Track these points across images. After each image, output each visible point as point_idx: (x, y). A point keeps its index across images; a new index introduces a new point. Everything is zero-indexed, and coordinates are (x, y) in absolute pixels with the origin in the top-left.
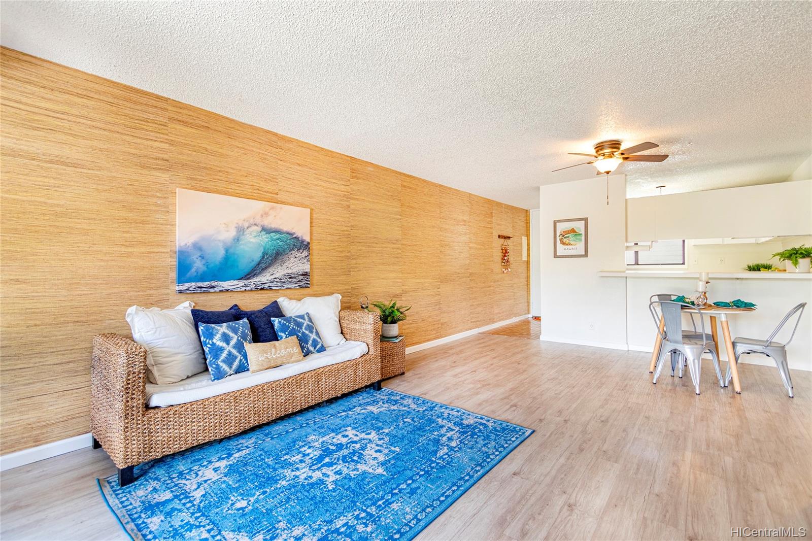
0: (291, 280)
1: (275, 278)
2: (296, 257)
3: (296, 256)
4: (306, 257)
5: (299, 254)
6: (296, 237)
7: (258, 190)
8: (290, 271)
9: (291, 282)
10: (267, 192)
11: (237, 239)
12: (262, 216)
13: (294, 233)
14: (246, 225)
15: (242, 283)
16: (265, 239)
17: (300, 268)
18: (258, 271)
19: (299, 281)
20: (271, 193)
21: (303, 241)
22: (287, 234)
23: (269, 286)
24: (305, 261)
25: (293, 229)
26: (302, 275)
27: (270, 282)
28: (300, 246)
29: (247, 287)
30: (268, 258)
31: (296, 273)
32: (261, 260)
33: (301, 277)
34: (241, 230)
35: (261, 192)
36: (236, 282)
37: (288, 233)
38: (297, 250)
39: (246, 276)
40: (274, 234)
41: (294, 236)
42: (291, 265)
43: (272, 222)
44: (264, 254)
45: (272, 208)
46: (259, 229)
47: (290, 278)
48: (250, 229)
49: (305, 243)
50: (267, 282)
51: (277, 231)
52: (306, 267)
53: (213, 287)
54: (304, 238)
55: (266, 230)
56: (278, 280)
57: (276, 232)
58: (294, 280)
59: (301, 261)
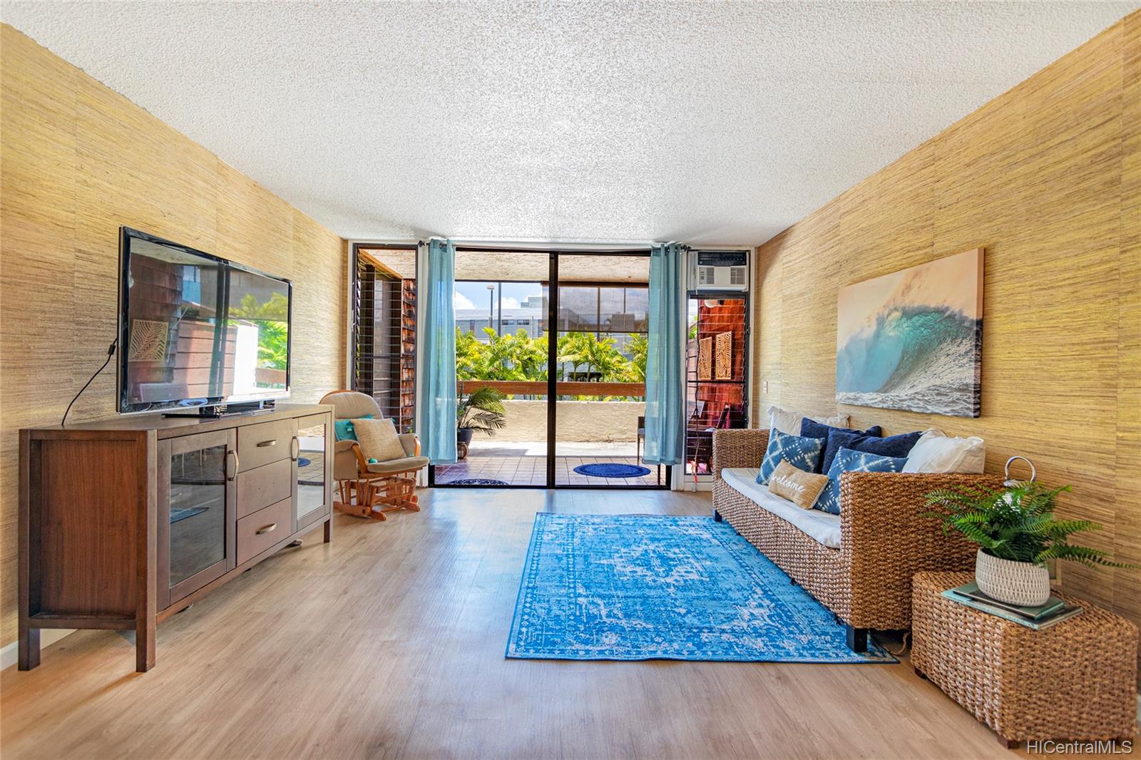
0: (939, 398)
1: (916, 393)
2: (948, 355)
3: (951, 352)
4: (966, 353)
5: (953, 349)
6: (949, 316)
7: (908, 252)
8: (938, 382)
9: (939, 402)
10: (919, 249)
11: (877, 335)
12: (903, 293)
13: (947, 309)
14: (886, 313)
15: (879, 397)
16: (906, 326)
17: (957, 375)
18: (896, 381)
19: (953, 402)
20: (924, 248)
21: (963, 320)
22: (935, 312)
23: (908, 406)
24: (965, 361)
25: (945, 301)
26: (959, 390)
27: (911, 399)
28: (957, 331)
29: (884, 403)
30: (908, 360)
31: (948, 385)
32: (900, 364)
33: (957, 395)
34: (881, 322)
35: (913, 254)
36: (874, 395)
37: (939, 311)
38: (951, 341)
39: (884, 386)
40: (916, 318)
41: (946, 315)
42: (940, 370)
43: (916, 299)
44: (904, 352)
45: (916, 275)
46: (897, 314)
47: (937, 394)
48: (890, 318)
49: (967, 324)
50: (906, 398)
51: (922, 312)
52: (966, 374)
53: (856, 399)
54: (965, 314)
55: (908, 314)
56: (919, 397)
57: (920, 313)
58: (944, 398)
59: (957, 362)
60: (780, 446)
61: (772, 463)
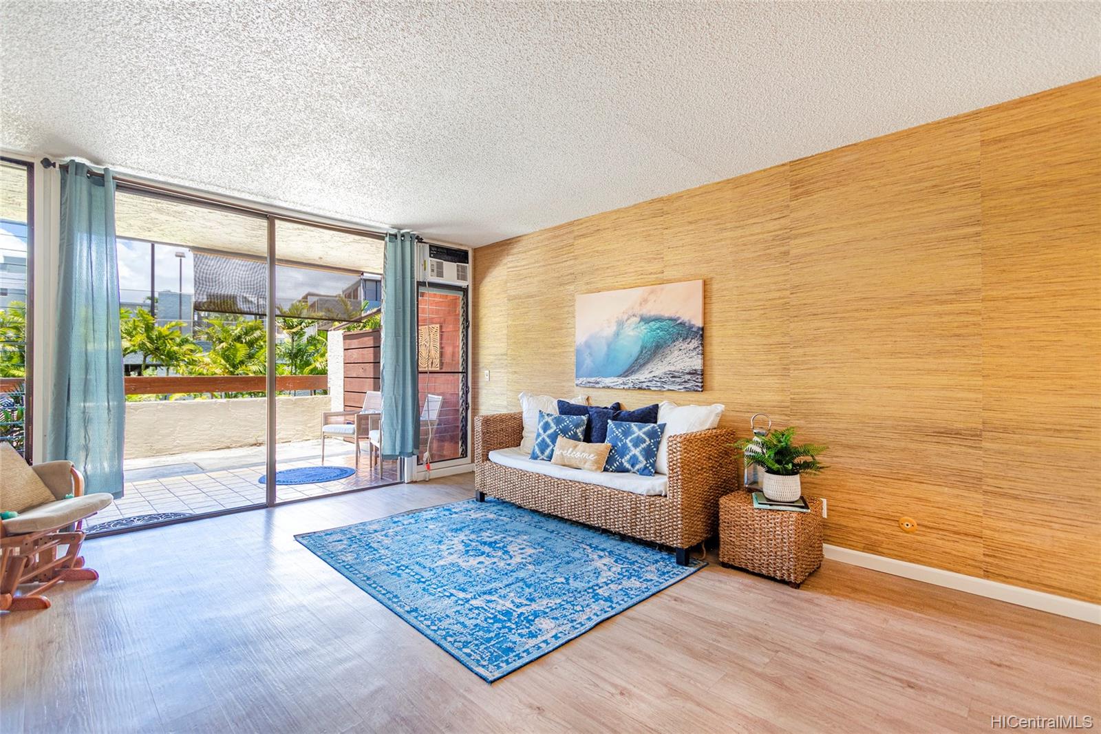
0: (673, 379)
1: (654, 377)
2: (680, 350)
3: (682, 348)
4: (695, 349)
5: (685, 346)
6: (681, 323)
7: (642, 274)
8: (673, 368)
9: (673, 382)
10: (651, 274)
11: (617, 334)
12: (641, 304)
13: (679, 318)
14: (625, 317)
15: (621, 380)
16: (644, 328)
17: (687, 364)
18: (636, 368)
19: (685, 382)
20: (655, 273)
21: (691, 327)
22: (669, 320)
23: (647, 386)
24: (694, 354)
25: (677, 312)
26: (690, 373)
27: (649, 381)
28: (687, 334)
29: (625, 384)
30: (646, 353)
31: (681, 371)
32: (639, 356)
33: (688, 377)
34: (621, 324)
35: (645, 276)
36: (616, 379)
37: (671, 319)
38: (683, 340)
39: (624, 373)
40: (653, 322)
41: (678, 322)
42: (674, 360)
43: (652, 310)
44: (643, 348)
45: (652, 292)
46: (637, 319)
47: (672, 377)
48: (629, 322)
49: (694, 329)
50: (645, 380)
51: (658, 319)
52: (695, 363)
53: (598, 383)
54: (692, 323)
55: (645, 320)
56: (657, 379)
57: (657, 320)
58: (678, 380)
59: (687, 354)
60: (552, 425)
61: (548, 440)
